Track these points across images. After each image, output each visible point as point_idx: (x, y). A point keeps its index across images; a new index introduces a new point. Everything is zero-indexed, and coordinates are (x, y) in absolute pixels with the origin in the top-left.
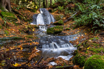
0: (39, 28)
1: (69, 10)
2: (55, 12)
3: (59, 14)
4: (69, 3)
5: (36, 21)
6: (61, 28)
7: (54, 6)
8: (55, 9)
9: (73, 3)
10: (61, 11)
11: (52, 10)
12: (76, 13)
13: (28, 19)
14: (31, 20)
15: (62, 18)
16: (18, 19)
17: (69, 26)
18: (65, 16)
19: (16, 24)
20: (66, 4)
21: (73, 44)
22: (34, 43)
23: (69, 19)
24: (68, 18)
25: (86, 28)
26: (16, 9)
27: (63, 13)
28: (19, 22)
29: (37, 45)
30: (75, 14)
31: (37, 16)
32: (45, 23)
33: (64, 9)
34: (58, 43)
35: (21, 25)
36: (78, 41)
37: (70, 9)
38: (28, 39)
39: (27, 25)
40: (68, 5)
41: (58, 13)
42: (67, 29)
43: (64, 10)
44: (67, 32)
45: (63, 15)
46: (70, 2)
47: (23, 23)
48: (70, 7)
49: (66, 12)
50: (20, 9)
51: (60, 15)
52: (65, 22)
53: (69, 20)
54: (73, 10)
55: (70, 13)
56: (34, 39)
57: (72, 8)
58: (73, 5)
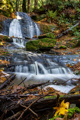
0: (12, 41)
1: (65, 18)
2: (43, 20)
3: (49, 23)
4: (68, 7)
5: (8, 30)
6: (53, 43)
7: (41, 10)
8: (42, 16)
9: (73, 8)
10: (52, 19)
11: (38, 17)
12: (78, 24)
15: (53, 31)
17: (65, 43)
18: (58, 28)
20: (62, 9)
21: (72, 70)
23: (65, 33)
24: (63, 31)
27: (56, 23)
29: (5, 66)
30: (75, 25)
31: (11, 22)
32: (24, 35)
33: (58, 15)
34: (46, 65)
37: (67, 16)
40: (65, 10)
41: (46, 21)
42: (61, 48)
43: (58, 18)
44: (62, 51)
45: (55, 25)
48: (67, 14)
49: (61, 22)
51: (51, 25)
52: (58, 38)
53: (64, 35)
54: (72, 18)
55: (67, 24)
57: (71, 16)
58: (73, 11)
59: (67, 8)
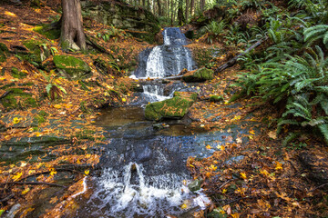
1: (240, 31)
2: (203, 37)
3: (209, 43)
4: (246, 9)
6: (183, 107)
7: (200, 20)
8: (202, 30)
9: (255, 9)
10: (214, 37)
11: (195, 32)
13: (127, 62)
14: (134, 65)
15: (214, 57)
16: (93, 71)
17: (225, 85)
18: (223, 51)
19: (87, 83)
20: (235, 14)
22: (88, 156)
23: (232, 63)
24: (231, 56)
25: (264, 111)
26: (102, 38)
27: (222, 43)
28: (94, 79)
29: (91, 167)
35: (99, 85)
36: (216, 165)
37: (243, 28)
38: (79, 143)
39: (114, 84)
40: (239, 15)
41: (206, 41)
42: (212, 100)
43: (224, 32)
45: (219, 46)
46: (247, 7)
47: (105, 80)
48: (244, 22)
50: (111, 37)
51: (212, 47)
54: (250, 31)
55: (241, 43)
56: (92, 145)
57: (249, 26)
58: (255, 16)
59: (244, 11)
